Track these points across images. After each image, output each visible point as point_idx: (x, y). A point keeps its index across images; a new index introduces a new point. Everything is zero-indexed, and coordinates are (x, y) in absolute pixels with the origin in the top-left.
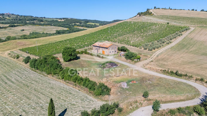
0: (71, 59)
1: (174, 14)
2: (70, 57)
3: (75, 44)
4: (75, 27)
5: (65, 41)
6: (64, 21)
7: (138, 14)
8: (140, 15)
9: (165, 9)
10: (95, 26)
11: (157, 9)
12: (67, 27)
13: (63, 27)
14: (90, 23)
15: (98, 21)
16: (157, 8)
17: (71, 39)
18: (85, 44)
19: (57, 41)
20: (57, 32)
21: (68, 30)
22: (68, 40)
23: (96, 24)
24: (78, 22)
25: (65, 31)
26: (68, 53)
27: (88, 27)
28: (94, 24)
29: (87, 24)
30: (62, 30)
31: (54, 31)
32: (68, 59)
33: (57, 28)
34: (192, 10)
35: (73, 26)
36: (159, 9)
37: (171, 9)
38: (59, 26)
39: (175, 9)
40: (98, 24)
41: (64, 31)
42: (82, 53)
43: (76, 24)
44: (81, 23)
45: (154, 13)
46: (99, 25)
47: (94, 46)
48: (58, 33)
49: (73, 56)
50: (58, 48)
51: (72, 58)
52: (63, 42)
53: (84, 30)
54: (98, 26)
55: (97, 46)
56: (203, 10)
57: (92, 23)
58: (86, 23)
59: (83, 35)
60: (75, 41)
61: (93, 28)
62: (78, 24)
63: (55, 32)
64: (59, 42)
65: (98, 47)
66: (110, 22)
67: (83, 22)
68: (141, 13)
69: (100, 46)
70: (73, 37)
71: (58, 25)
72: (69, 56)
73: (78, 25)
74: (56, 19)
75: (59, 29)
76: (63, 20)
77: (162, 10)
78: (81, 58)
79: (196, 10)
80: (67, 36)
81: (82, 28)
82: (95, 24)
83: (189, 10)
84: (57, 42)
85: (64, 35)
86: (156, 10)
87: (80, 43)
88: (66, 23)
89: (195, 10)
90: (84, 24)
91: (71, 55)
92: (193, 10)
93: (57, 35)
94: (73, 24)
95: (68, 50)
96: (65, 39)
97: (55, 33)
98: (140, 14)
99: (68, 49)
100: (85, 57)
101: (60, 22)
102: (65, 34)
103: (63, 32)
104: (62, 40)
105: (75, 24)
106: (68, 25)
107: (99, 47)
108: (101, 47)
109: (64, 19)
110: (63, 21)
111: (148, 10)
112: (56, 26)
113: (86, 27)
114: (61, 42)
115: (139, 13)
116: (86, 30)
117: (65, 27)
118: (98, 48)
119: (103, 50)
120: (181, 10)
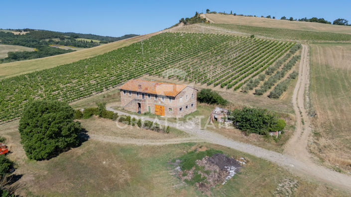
0: (57, 147)
1: (243, 23)
2: (53, 141)
3: (61, 86)
4: (52, 46)
5: (31, 75)
6: (27, 34)
7: (180, 22)
8: (185, 23)
9: (224, 14)
10: (92, 45)
11: (212, 14)
12: (33, 47)
13: (24, 46)
14: (83, 39)
15: (96, 36)
16: (211, 11)
17: (46, 71)
18: (90, 85)
19: (8, 77)
20: (12, 56)
21: (35, 52)
22: (38, 73)
23: (94, 41)
24: (56, 37)
25: (31, 53)
26: (47, 128)
27: (79, 46)
28: (89, 41)
29: (75, 40)
30: (22, 51)
31: (4, 53)
32: (48, 151)
33: (11, 48)
34: (267, 17)
35: (46, 44)
36: (214, 13)
37: (235, 15)
38: (15, 44)
39: (242, 15)
40: (98, 41)
41: (27, 53)
42: (91, 115)
43: (54, 39)
44: (63, 39)
45: (210, 20)
46: (100, 42)
47: (125, 92)
48: (13, 58)
49: (67, 136)
50: (8, 98)
51: (61, 145)
52: (25, 79)
53: (70, 51)
54: (99, 45)
55: (134, 92)
56: (283, 18)
57: (85, 40)
58: (73, 40)
59: (77, 60)
60: (59, 78)
61: (89, 47)
62: (57, 40)
63: (7, 56)
64: (12, 79)
65: (138, 93)
66: (119, 39)
67: (66, 37)
68: (187, 19)
69: (146, 92)
70: (53, 67)
71: (14, 41)
72: (51, 137)
73: (57, 43)
74: (9, 31)
75: (17, 50)
76: (24, 33)
77: (221, 15)
78: (93, 136)
79: (274, 18)
80: (35, 65)
81: (66, 48)
82: (92, 42)
83: (262, 17)
84: (8, 80)
85: (27, 61)
86: (210, 14)
87: (74, 81)
88: (31, 39)
89: (272, 18)
90: (70, 40)
91: (57, 135)
92: (269, 17)
93: (10, 61)
94: (47, 40)
95: (45, 116)
96: (31, 72)
97: (6, 59)
98: (185, 21)
99: (43, 112)
100: (103, 128)
101: (17, 35)
102: (30, 59)
103: (26, 56)
104: (21, 74)
105: (50, 41)
106: (35, 43)
107: (143, 94)
108: (149, 95)
109: (25, 30)
110: (23, 35)
111: (197, 14)
112: (8, 44)
113: (75, 46)
114: (17, 79)
115: (183, 19)
116: (75, 51)
117: (30, 47)
118: (140, 97)
119: (158, 104)
120: (250, 16)
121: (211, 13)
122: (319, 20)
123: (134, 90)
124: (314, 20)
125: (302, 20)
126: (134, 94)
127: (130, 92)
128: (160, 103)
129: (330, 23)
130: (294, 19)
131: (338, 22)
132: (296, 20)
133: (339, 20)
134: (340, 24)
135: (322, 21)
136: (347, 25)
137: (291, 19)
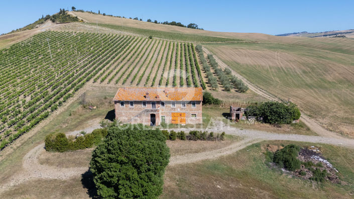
34: (135, 19)
36: (82, 11)
39: (112, 16)
45: (83, 19)
55: (138, 102)
56: (149, 21)
65: (144, 103)
69: (157, 99)
77: (90, 14)
79: (141, 20)
83: (131, 18)
92: (136, 19)
108: (163, 103)
111: (61, 11)
119: (176, 111)
120: (120, 17)
121: (78, 11)
122: (178, 23)
123: (137, 100)
124: (173, 24)
125: (164, 23)
126: (139, 105)
127: (132, 103)
128: (179, 110)
129: (185, 27)
130: (158, 22)
131: (191, 26)
132: (159, 23)
133: (191, 24)
134: (192, 28)
135: (180, 25)
136: (198, 28)
137: (156, 22)
